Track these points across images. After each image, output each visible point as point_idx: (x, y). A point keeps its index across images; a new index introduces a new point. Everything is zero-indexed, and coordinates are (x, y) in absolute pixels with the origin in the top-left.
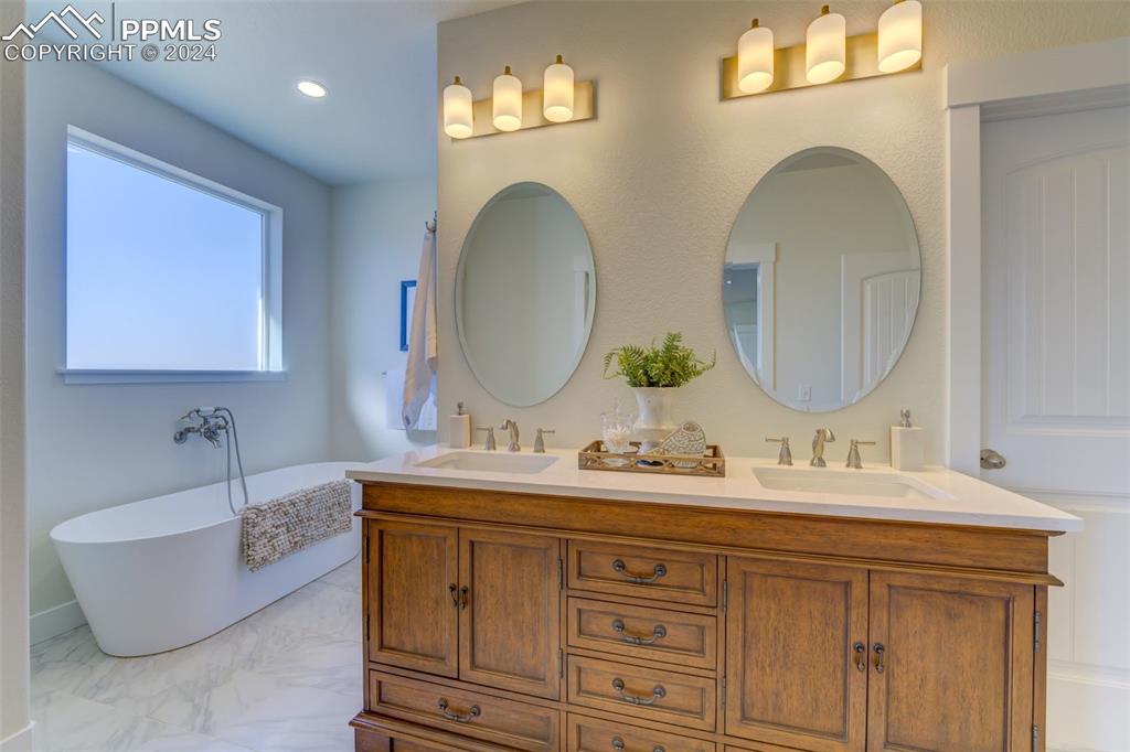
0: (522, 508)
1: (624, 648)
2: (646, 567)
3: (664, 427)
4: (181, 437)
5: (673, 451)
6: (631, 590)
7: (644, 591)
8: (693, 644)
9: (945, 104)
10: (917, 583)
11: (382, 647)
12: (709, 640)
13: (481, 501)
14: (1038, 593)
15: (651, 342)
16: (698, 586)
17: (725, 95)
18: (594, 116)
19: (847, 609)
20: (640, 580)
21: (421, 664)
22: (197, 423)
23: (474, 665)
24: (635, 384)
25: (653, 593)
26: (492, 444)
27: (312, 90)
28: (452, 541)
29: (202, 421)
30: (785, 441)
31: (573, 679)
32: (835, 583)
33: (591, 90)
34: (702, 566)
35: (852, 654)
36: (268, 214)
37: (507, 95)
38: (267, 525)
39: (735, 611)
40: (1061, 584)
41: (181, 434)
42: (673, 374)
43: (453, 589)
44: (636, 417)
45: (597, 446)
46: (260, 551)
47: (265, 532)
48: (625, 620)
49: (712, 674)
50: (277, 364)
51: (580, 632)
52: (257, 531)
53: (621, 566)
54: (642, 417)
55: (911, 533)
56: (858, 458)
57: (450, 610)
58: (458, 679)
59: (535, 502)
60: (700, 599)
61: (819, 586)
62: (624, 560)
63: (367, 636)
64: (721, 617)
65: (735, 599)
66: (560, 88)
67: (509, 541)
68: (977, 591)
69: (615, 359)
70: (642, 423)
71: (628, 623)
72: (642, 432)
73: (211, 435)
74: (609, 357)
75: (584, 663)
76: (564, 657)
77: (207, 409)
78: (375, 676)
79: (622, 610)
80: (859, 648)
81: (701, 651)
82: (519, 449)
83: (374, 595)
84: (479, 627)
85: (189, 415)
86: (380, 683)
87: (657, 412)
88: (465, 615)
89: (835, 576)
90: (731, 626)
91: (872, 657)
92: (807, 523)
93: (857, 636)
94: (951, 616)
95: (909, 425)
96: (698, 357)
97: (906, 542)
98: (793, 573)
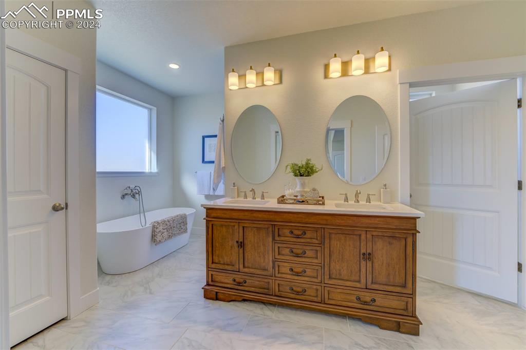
0: (260, 215)
1: (292, 258)
2: (299, 233)
3: (305, 190)
4: (123, 197)
5: (308, 197)
6: (295, 240)
7: (299, 240)
8: (314, 256)
9: (398, 83)
10: (380, 234)
11: (213, 263)
12: (319, 254)
13: (246, 213)
14: (414, 235)
15: (301, 162)
16: (316, 238)
17: (326, 76)
18: (281, 82)
19: (360, 243)
20: (298, 237)
21: (227, 267)
22: (129, 192)
23: (244, 267)
24: (296, 175)
25: (302, 240)
26: (246, 197)
27: (174, 66)
28: (236, 227)
29: (130, 191)
30: (346, 194)
31: (277, 269)
32: (356, 235)
33: (280, 73)
34: (317, 232)
35: (362, 256)
36: (150, 110)
37: (251, 77)
38: (161, 228)
39: (327, 245)
40: (420, 232)
41: (123, 196)
42: (308, 172)
43: (237, 242)
44: (296, 187)
45: (283, 196)
46: (159, 238)
47: (160, 231)
48: (293, 250)
49: (320, 265)
50: (155, 169)
51: (279, 254)
52: (158, 230)
53: (292, 233)
54: (298, 187)
55: (378, 219)
56: (370, 199)
57: (236, 249)
58: (239, 272)
59: (264, 213)
60: (317, 242)
61: (352, 236)
62: (293, 230)
63: (208, 259)
64: (323, 247)
65: (327, 241)
66: (270, 75)
67: (255, 226)
68: (397, 236)
69: (289, 167)
70: (298, 188)
71: (294, 250)
72: (298, 192)
73: (133, 196)
74: (287, 166)
75: (280, 264)
76: (274, 262)
77: (132, 186)
78: (210, 273)
79: (292, 246)
80: (364, 254)
81: (317, 258)
82: (255, 199)
83: (210, 245)
84: (246, 255)
85: (126, 189)
86: (212, 275)
87: (303, 185)
88: (241, 250)
89: (356, 233)
90: (326, 250)
91: (368, 257)
92: (348, 217)
93: (363, 251)
94: (390, 244)
95: (386, 189)
96: (317, 167)
97: (376, 222)
98: (345, 232)
